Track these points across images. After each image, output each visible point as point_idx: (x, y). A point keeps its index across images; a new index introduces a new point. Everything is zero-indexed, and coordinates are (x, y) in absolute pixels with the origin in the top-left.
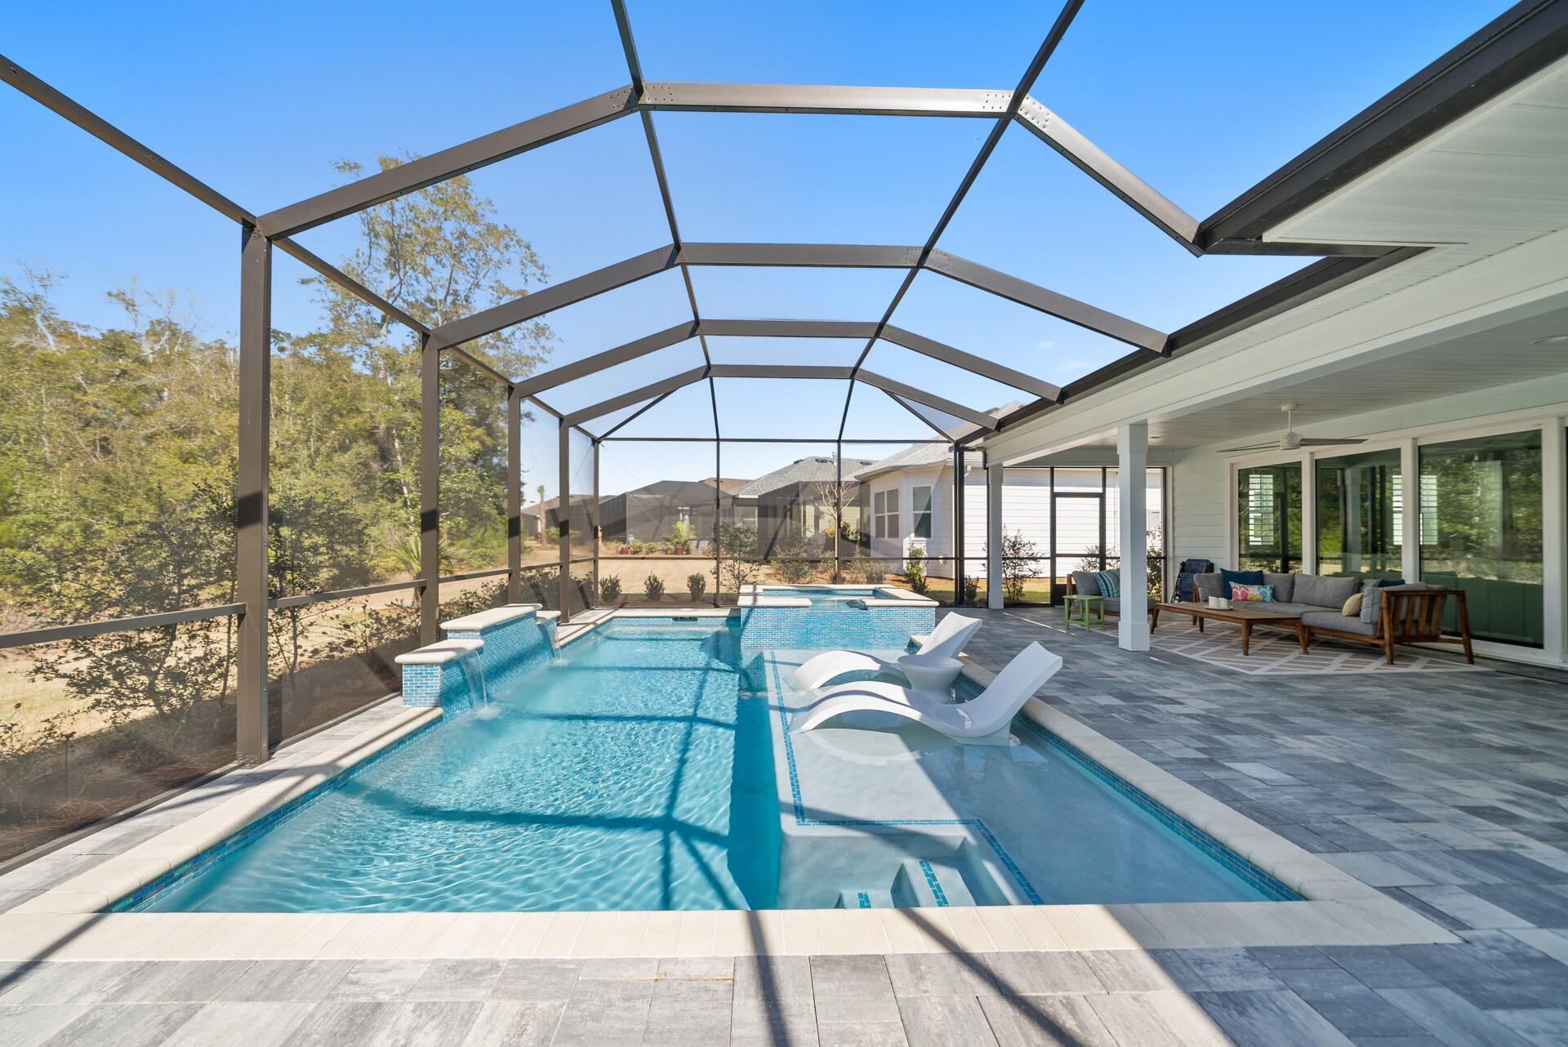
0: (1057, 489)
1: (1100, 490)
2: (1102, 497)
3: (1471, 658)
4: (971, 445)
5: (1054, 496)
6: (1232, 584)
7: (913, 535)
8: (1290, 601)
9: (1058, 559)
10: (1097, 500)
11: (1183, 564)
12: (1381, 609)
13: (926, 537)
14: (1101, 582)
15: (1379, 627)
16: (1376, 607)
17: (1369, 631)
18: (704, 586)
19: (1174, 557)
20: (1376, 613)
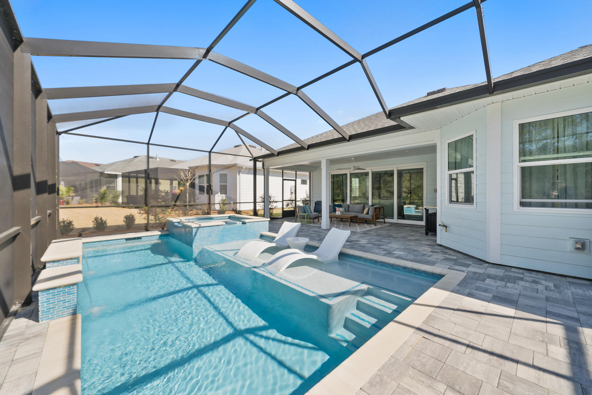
0: (284, 178)
1: (295, 179)
2: (295, 181)
3: (385, 222)
4: (260, 160)
5: (283, 180)
6: (336, 208)
7: (219, 193)
8: (348, 212)
9: (284, 202)
10: (294, 182)
11: (316, 202)
12: (373, 212)
13: (225, 194)
14: (306, 209)
15: (373, 216)
16: (372, 212)
17: (371, 218)
18: (134, 220)
19: (313, 200)
20: (372, 213)
